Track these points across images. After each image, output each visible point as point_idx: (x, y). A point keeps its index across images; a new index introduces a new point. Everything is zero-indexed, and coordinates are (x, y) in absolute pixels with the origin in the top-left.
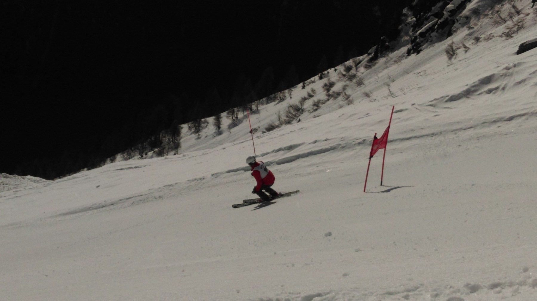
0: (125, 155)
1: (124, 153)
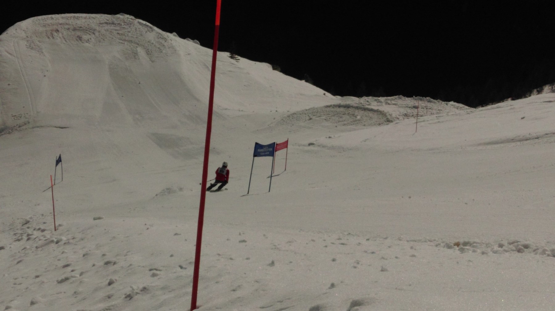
0: (553, 87)
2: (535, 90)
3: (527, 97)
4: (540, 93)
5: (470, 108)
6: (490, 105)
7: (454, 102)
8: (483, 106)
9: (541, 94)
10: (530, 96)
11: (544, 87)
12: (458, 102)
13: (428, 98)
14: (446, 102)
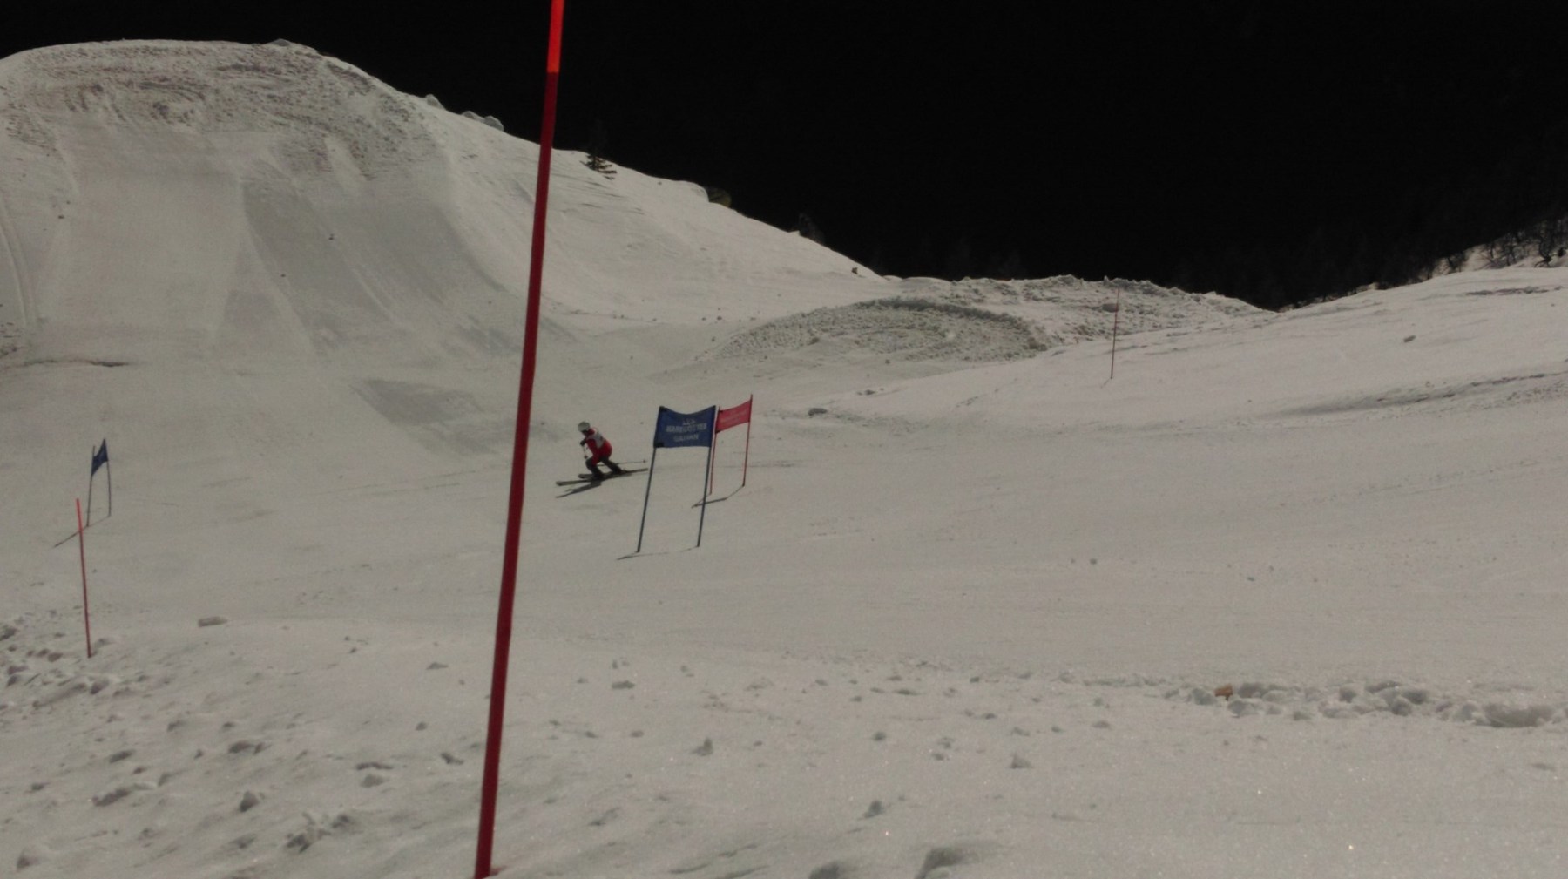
0: (1494, 251)
1: (1493, 247)
2: (1444, 262)
3: (1421, 281)
4: (1457, 269)
5: (1261, 310)
6: (1317, 302)
7: (1219, 293)
8: (1297, 307)
9: (1460, 271)
10: (1429, 277)
11: (1468, 253)
12: (1229, 293)
13: (1144, 282)
14: (1194, 295)
